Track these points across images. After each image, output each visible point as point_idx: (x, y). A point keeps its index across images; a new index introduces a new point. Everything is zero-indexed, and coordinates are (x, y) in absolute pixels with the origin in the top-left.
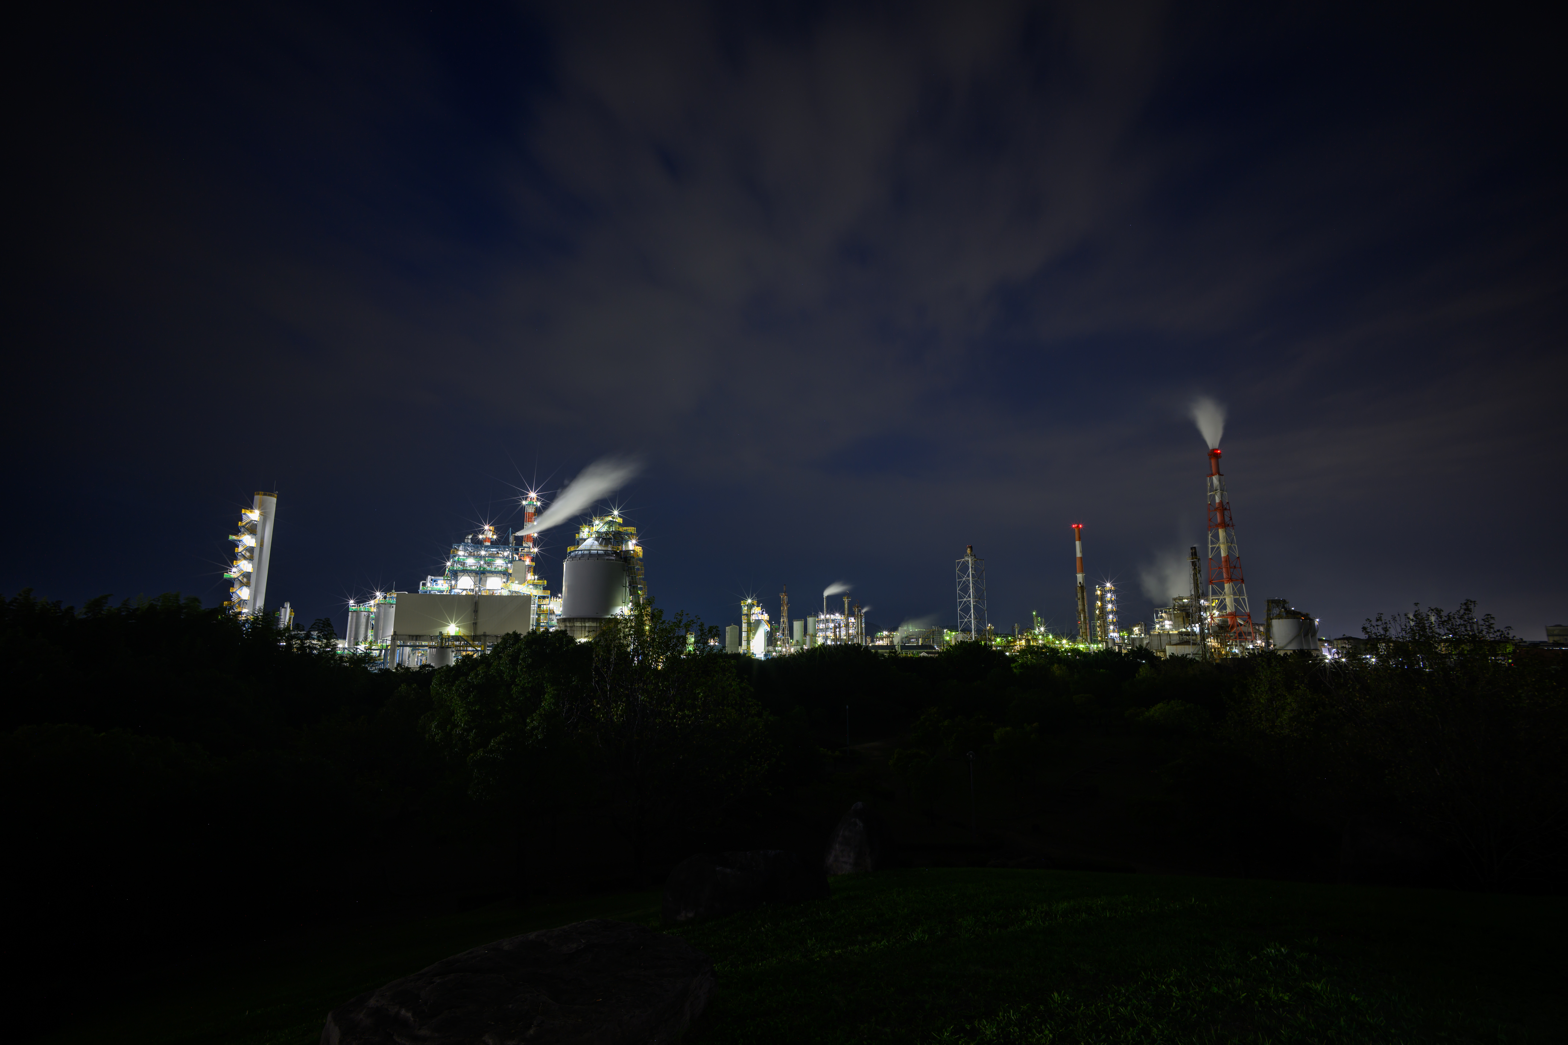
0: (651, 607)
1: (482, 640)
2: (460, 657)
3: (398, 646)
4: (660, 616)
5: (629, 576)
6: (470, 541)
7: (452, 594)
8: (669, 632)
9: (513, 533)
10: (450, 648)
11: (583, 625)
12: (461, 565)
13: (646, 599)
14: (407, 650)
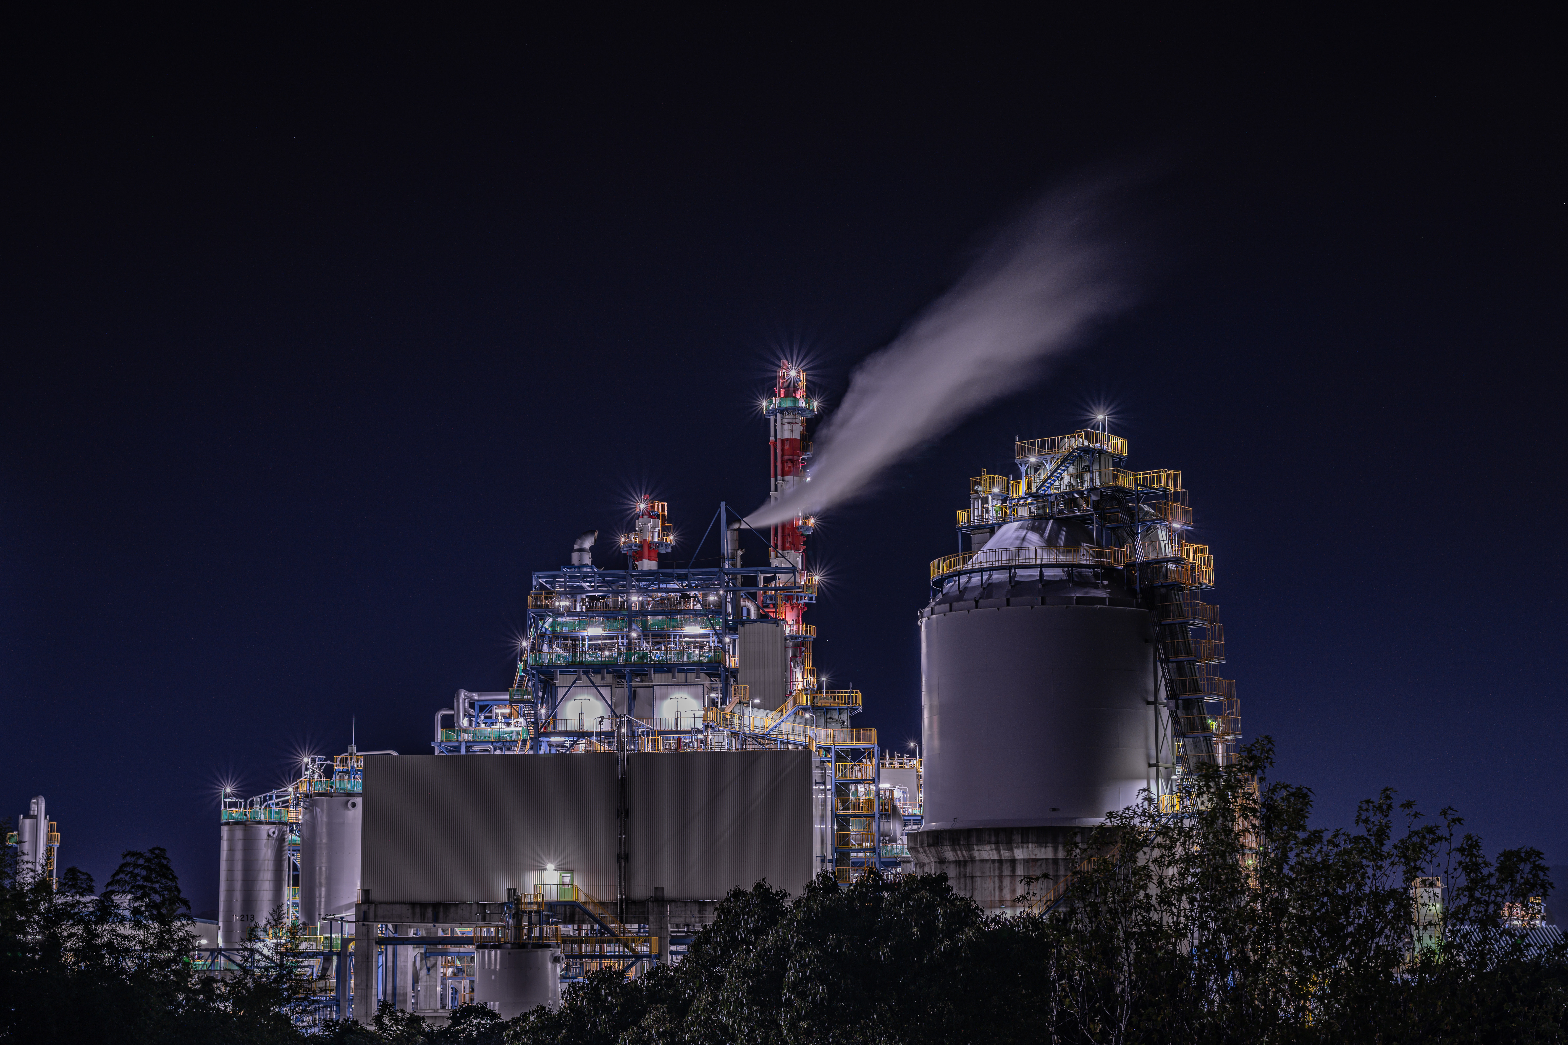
0: (1261, 780)
1: (651, 918)
2: (581, 979)
3: (381, 942)
4: (1300, 814)
5: (1166, 661)
6: (587, 559)
7: (542, 752)
8: (1340, 878)
9: (731, 520)
10: (548, 946)
11: (1005, 854)
12: (565, 647)
13: (1239, 746)
14: (410, 955)
